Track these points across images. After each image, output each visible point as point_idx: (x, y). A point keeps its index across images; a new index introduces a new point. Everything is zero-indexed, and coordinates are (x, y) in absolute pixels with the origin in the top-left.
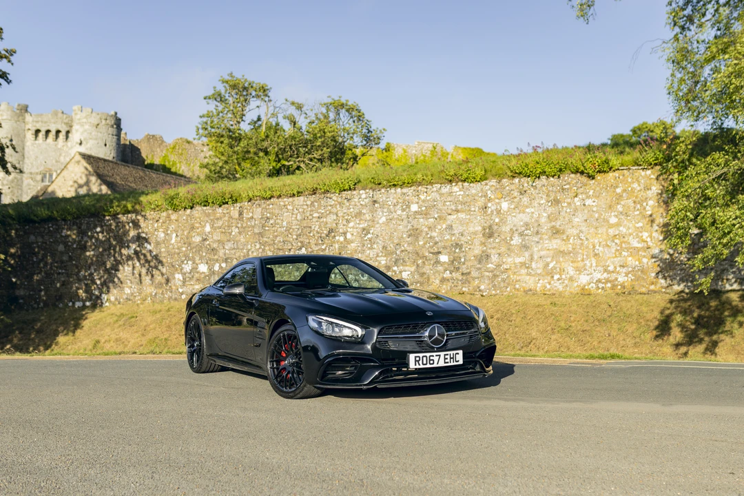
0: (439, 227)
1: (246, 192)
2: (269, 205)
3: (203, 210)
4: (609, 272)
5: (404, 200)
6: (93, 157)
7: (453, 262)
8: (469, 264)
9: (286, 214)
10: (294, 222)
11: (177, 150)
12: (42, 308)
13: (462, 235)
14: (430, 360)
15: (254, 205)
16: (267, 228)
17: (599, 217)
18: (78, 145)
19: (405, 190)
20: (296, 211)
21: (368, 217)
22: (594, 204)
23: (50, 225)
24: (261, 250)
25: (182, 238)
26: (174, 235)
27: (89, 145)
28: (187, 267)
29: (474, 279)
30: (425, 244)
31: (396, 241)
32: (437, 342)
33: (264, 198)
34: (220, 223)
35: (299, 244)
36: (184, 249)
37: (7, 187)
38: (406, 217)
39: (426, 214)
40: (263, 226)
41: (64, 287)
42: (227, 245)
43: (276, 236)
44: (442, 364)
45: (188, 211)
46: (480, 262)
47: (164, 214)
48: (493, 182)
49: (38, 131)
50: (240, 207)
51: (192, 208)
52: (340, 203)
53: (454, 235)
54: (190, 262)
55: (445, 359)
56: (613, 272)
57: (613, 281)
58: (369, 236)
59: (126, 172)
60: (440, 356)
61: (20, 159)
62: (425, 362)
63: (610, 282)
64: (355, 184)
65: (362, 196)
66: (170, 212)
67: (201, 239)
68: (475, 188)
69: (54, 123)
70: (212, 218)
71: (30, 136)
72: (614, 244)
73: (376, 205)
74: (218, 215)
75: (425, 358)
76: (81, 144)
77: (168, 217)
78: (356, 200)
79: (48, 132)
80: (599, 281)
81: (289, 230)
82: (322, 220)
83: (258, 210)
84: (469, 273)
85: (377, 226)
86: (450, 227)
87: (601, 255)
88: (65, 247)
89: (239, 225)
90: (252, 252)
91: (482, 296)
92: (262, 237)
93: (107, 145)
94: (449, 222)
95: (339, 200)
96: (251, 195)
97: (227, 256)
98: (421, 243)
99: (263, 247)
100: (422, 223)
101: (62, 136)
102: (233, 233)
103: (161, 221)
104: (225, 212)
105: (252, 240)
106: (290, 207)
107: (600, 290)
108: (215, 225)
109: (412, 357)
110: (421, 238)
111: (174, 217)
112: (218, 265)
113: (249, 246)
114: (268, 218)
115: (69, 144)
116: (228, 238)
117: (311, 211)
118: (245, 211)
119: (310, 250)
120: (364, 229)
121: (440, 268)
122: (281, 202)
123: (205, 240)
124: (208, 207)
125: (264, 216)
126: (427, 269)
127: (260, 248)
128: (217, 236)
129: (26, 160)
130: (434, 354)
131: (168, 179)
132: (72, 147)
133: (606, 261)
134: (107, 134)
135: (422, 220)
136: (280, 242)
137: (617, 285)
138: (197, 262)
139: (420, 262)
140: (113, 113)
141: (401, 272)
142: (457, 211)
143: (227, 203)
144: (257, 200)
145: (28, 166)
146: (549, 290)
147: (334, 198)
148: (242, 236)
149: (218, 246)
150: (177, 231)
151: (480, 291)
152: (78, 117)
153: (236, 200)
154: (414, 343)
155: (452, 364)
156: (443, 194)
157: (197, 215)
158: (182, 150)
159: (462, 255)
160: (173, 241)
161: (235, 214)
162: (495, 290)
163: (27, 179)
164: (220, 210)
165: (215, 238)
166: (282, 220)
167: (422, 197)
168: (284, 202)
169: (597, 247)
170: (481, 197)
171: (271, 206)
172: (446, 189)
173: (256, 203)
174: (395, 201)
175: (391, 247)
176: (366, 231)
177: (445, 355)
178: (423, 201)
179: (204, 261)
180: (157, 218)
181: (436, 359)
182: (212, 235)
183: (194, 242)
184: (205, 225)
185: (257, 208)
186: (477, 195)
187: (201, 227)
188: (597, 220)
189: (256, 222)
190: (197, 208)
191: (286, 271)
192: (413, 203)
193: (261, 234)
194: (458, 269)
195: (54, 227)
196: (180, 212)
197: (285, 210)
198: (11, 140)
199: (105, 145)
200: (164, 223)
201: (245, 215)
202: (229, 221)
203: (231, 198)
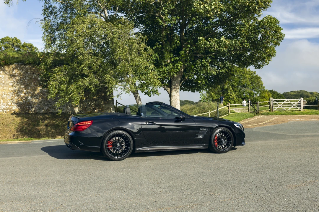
4: (9, 105)
17: (5, 83)
22: (3, 77)
57: (10, 109)
72: (11, 94)
80: (4, 109)
87: (5, 98)
107: (4, 113)
133: (8, 101)
137: (12, 111)
169: (4, 95)
188: (4, 84)
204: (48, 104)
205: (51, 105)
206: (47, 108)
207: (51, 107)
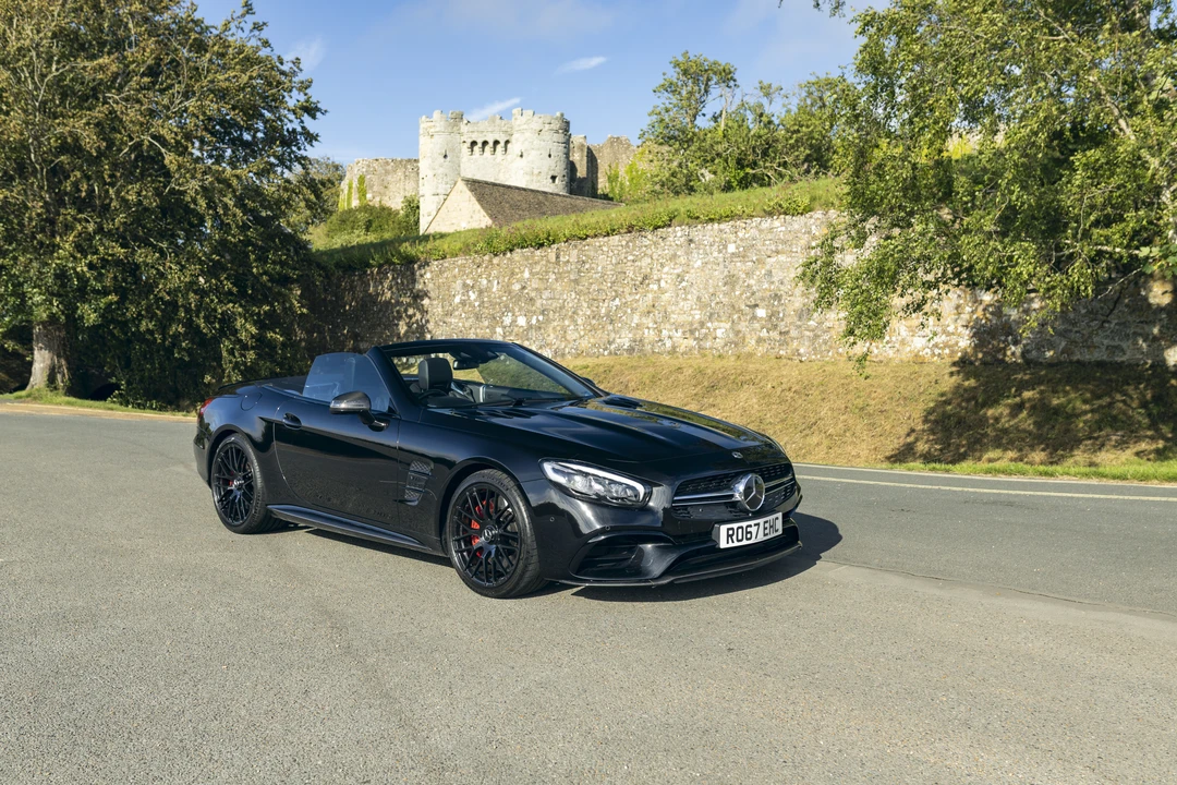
0: (758, 273)
1: (562, 231)
2: (585, 246)
3: (522, 253)
4: (949, 334)
5: (721, 239)
6: (479, 182)
7: (771, 317)
8: (788, 320)
9: (601, 257)
10: (610, 267)
13: (782, 283)
15: (571, 247)
16: (582, 274)
18: (519, 158)
19: (723, 226)
20: (611, 254)
21: (682, 260)
24: (576, 301)
25: (502, 286)
26: (496, 282)
27: (531, 157)
28: (507, 320)
29: (793, 339)
30: (741, 294)
31: (711, 291)
33: (581, 238)
35: (613, 293)
36: (504, 298)
38: (721, 260)
39: (742, 256)
40: (579, 271)
42: (545, 293)
43: (591, 284)
45: (509, 255)
46: (800, 318)
47: (487, 257)
48: (818, 214)
49: (474, 143)
50: (558, 249)
51: (511, 251)
52: (655, 243)
53: (773, 283)
54: (510, 314)
56: (953, 334)
57: (953, 346)
58: (684, 284)
63: (949, 347)
64: (671, 220)
65: (677, 233)
66: (491, 256)
67: (520, 287)
68: (798, 223)
69: (492, 132)
70: (530, 262)
71: (465, 148)
72: (956, 296)
73: (692, 245)
74: (536, 258)
76: (521, 156)
77: (490, 261)
78: (671, 239)
79: (485, 143)
81: (603, 277)
82: (636, 264)
83: (574, 252)
84: (788, 332)
85: (692, 271)
86: (770, 273)
89: (556, 271)
90: (568, 303)
91: (801, 361)
92: (578, 285)
93: (553, 156)
94: (768, 267)
95: (655, 239)
96: (567, 234)
97: (544, 307)
98: (737, 293)
99: (578, 297)
100: (739, 267)
101: (500, 148)
102: (550, 280)
103: (484, 265)
104: (542, 255)
105: (567, 289)
106: (605, 249)
107: (935, 358)
108: (533, 271)
110: (737, 287)
111: (496, 260)
112: (535, 317)
114: (584, 262)
115: (508, 157)
116: (545, 286)
117: (627, 253)
118: (562, 254)
119: (624, 300)
120: (679, 276)
121: (757, 325)
122: (597, 242)
123: (524, 288)
124: (527, 250)
125: (580, 260)
126: (743, 326)
127: (575, 298)
128: (535, 284)
133: (946, 320)
134: (553, 142)
135: (739, 264)
136: (594, 290)
137: (957, 352)
138: (517, 314)
139: (735, 317)
140: (558, 114)
141: (715, 329)
142: (778, 252)
143: (542, 245)
144: (573, 240)
146: (877, 356)
147: (650, 237)
148: (558, 284)
149: (536, 296)
150: (499, 278)
151: (799, 355)
152: (518, 122)
153: (553, 241)
156: (763, 231)
157: (517, 259)
159: (780, 309)
160: (494, 289)
161: (552, 257)
162: (815, 354)
164: (538, 253)
165: (534, 286)
166: (598, 264)
167: (740, 234)
168: (599, 242)
170: (805, 233)
171: (587, 248)
172: (767, 223)
173: (573, 243)
174: (712, 240)
175: (706, 298)
176: (680, 277)
178: (742, 240)
179: (523, 313)
180: (480, 263)
182: (531, 282)
183: (514, 291)
184: (524, 271)
185: (573, 250)
186: (800, 231)
187: (521, 273)
189: (572, 267)
190: (517, 250)
192: (730, 242)
193: (576, 282)
194: (775, 327)
196: (501, 257)
197: (600, 252)
198: (445, 156)
199: (550, 156)
200: (486, 267)
201: (561, 259)
202: (546, 266)
203: (547, 239)
204: (1066, 331)
205: (1076, 332)
206: (1063, 344)
207: (1076, 342)
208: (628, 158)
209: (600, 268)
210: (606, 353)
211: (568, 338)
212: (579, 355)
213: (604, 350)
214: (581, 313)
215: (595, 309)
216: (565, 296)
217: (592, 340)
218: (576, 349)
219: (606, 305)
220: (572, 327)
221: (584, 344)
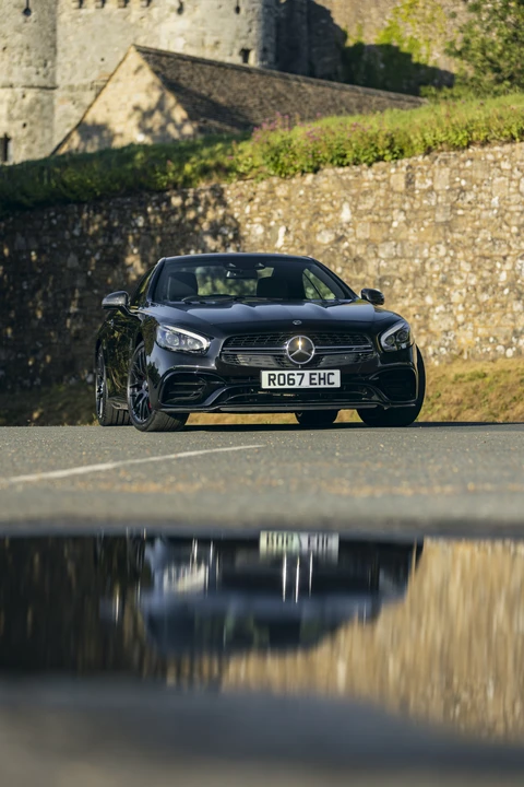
1: (418, 135)
2: (464, 161)
3: (336, 174)
6: (166, 55)
9: (497, 180)
11: (420, 10)
12: (39, 387)
14: (289, 379)
15: (436, 163)
16: (460, 212)
18: (174, 15)
23: (52, 214)
24: (448, 260)
25: (296, 237)
26: (282, 230)
27: (198, 13)
32: (300, 357)
33: (456, 148)
34: (369, 203)
37: (21, 123)
40: (454, 207)
41: (78, 343)
42: (384, 248)
43: (479, 229)
44: (306, 384)
45: (309, 178)
47: (263, 186)
50: (410, 167)
51: (315, 171)
55: (311, 379)
59: (243, 86)
60: (303, 375)
61: (47, 56)
62: (282, 382)
66: (275, 180)
67: (332, 237)
70: (354, 191)
74: (366, 184)
75: (282, 377)
76: (180, 10)
77: (271, 191)
81: (502, 216)
83: (443, 172)
88: (80, 260)
89: (407, 206)
90: (432, 264)
92: (451, 231)
93: (242, 11)
96: (429, 140)
97: (382, 273)
99: (451, 253)
102: (395, 224)
103: (257, 200)
104: (379, 178)
105: (430, 238)
106: (505, 165)
108: (360, 208)
109: (265, 375)
111: (281, 191)
113: (426, 251)
114: (463, 190)
115: (155, 11)
116: (385, 235)
118: (418, 175)
122: (490, 154)
123: (340, 239)
124: (347, 169)
125: (456, 185)
127: (447, 255)
128: (363, 231)
129: (60, 57)
130: (295, 372)
131: (345, 95)
132: (161, 21)
136: (485, 241)
143: (380, 159)
144: (442, 151)
145: (65, 69)
148: (411, 231)
149: (366, 253)
150: (288, 222)
153: (402, 151)
154: (270, 358)
155: (322, 386)
157: (325, 186)
158: (434, 9)
161: (399, 182)
163: (62, 101)
164: (369, 174)
165: (361, 234)
166: (491, 193)
168: (494, 154)
171: (469, 164)
173: (441, 156)
177: (311, 374)
180: (250, 195)
181: (298, 379)
182: (354, 228)
183: (320, 245)
184: (341, 208)
185: (441, 168)
187: (334, 212)
189: (440, 200)
190: (326, 171)
191: (496, 302)
193: (449, 226)
195: (59, 217)
196: (294, 181)
197: (495, 171)
198: (27, 12)
199: (238, 10)
200: (263, 203)
201: (417, 184)
202: (387, 198)
203: (390, 147)
208: (382, 14)
209: (495, 201)
210: (510, 352)
211: (432, 327)
212: (454, 358)
213: (506, 347)
214: (457, 281)
215: (485, 274)
216: (425, 253)
217: (481, 331)
218: (449, 348)
219: (508, 266)
220: (440, 308)
221: (465, 338)
